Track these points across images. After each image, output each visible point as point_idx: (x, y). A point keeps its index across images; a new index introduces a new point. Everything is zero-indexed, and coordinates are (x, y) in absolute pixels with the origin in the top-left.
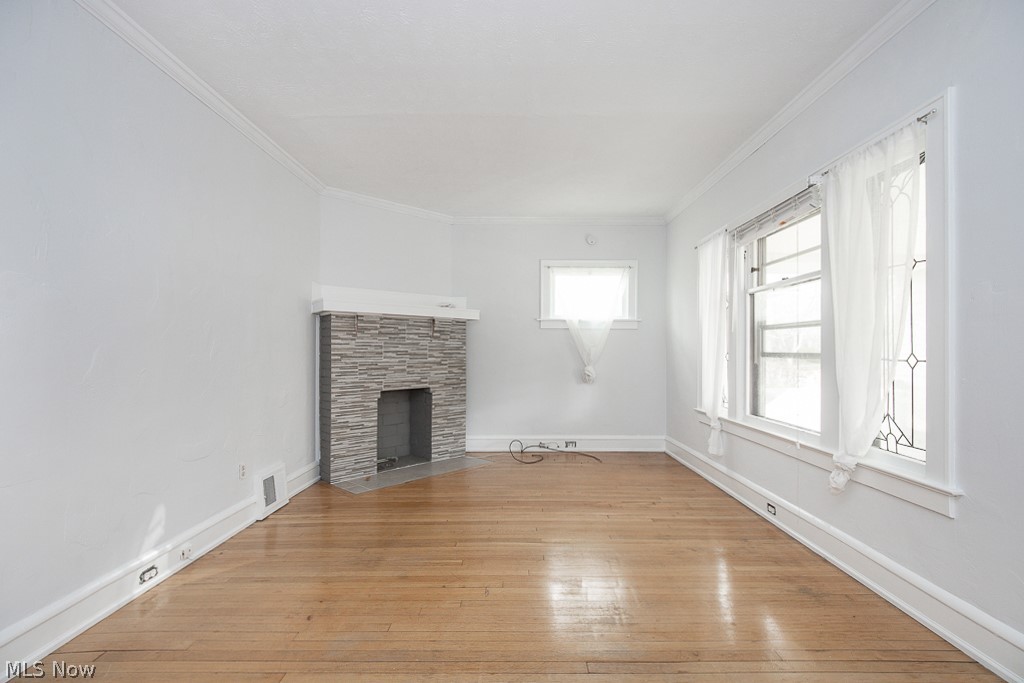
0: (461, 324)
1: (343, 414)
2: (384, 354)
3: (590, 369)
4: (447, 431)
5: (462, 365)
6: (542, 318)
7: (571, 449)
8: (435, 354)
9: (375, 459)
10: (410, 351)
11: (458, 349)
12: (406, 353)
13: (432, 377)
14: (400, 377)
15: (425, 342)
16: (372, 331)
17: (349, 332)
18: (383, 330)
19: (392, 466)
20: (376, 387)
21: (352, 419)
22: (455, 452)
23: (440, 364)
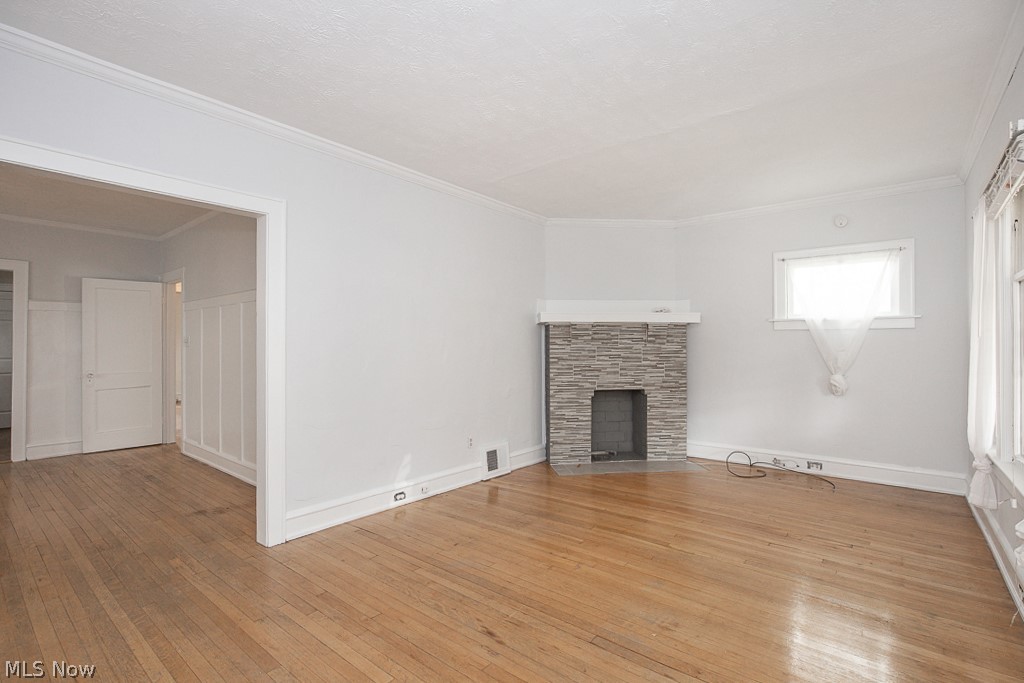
0: (682, 329)
1: (560, 408)
2: (597, 358)
3: (838, 379)
4: (664, 433)
5: (682, 369)
6: (776, 318)
7: (814, 471)
8: (649, 357)
9: (590, 450)
10: (622, 355)
11: (676, 352)
12: (619, 356)
13: (649, 380)
14: (612, 378)
15: (640, 346)
16: (585, 338)
17: (565, 339)
18: (596, 336)
19: (609, 459)
20: (590, 386)
21: (568, 413)
22: (674, 455)
23: (655, 367)
